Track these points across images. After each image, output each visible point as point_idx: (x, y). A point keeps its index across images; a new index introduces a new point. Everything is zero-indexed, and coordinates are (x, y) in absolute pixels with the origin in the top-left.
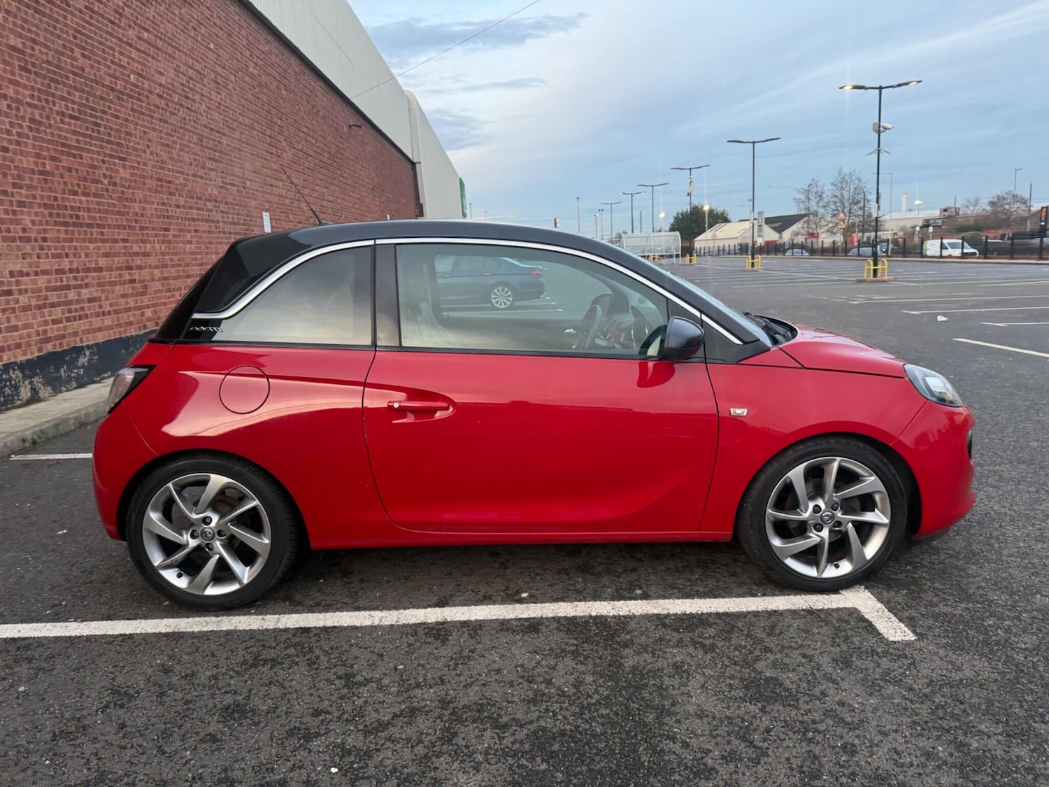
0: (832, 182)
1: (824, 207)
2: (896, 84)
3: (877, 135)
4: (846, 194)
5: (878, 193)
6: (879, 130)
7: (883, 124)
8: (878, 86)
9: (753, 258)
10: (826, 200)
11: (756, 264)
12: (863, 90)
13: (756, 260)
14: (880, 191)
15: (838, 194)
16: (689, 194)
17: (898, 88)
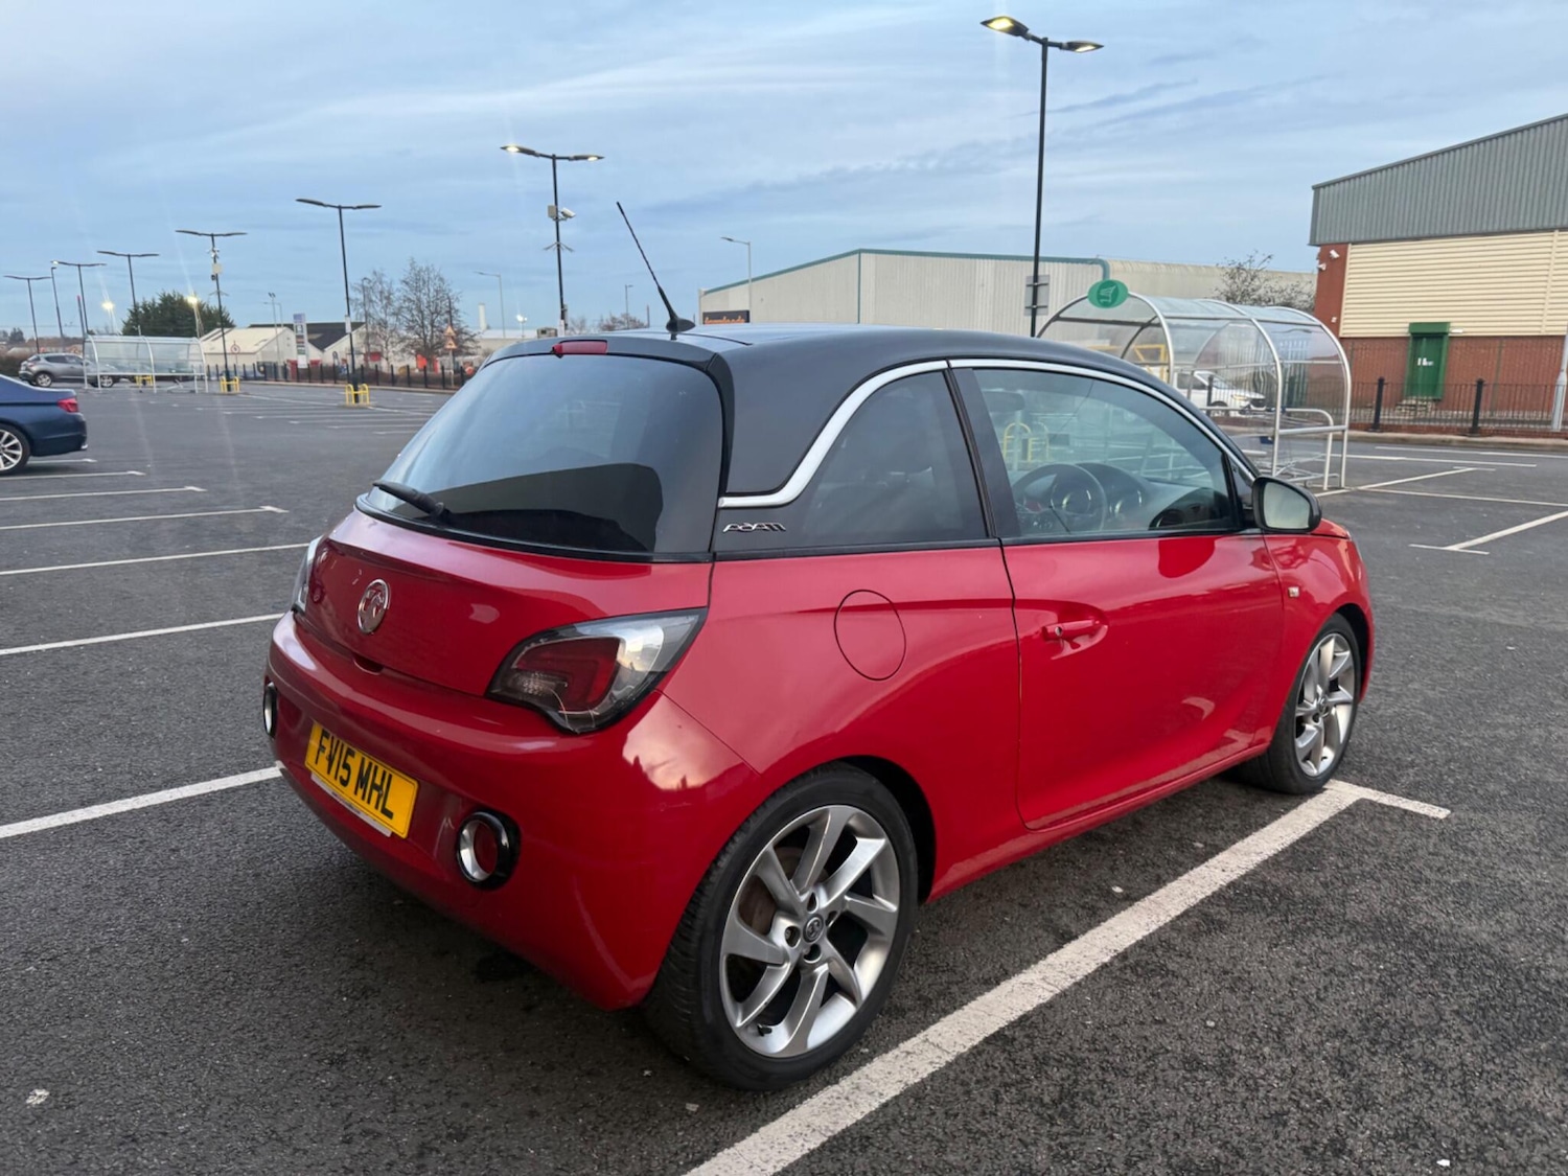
0: (402, 278)
1: (394, 314)
2: (572, 155)
3: (554, 223)
4: (424, 299)
5: (562, 306)
6: (557, 217)
7: (563, 208)
8: (551, 154)
9: (356, 389)
10: (396, 304)
11: (361, 398)
12: (532, 157)
13: (360, 392)
14: (564, 303)
15: (413, 297)
16: (215, 277)
17: (575, 162)
